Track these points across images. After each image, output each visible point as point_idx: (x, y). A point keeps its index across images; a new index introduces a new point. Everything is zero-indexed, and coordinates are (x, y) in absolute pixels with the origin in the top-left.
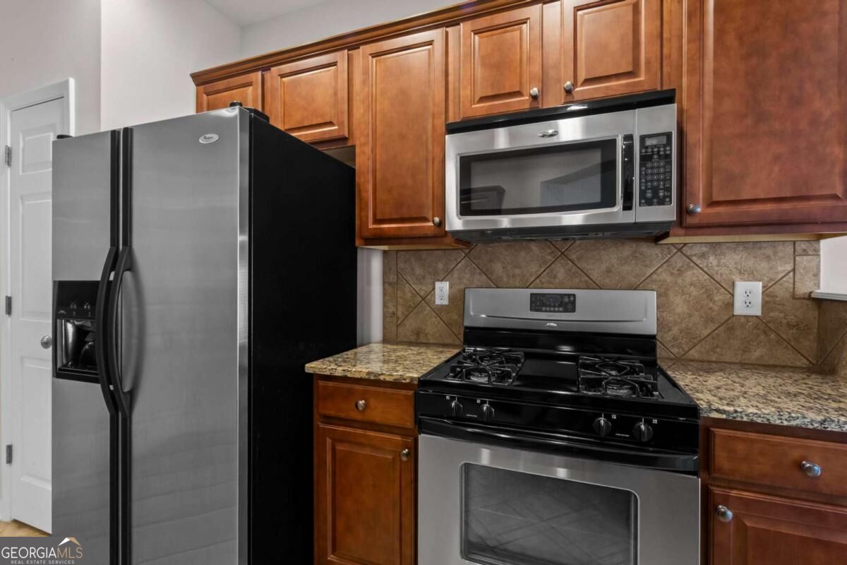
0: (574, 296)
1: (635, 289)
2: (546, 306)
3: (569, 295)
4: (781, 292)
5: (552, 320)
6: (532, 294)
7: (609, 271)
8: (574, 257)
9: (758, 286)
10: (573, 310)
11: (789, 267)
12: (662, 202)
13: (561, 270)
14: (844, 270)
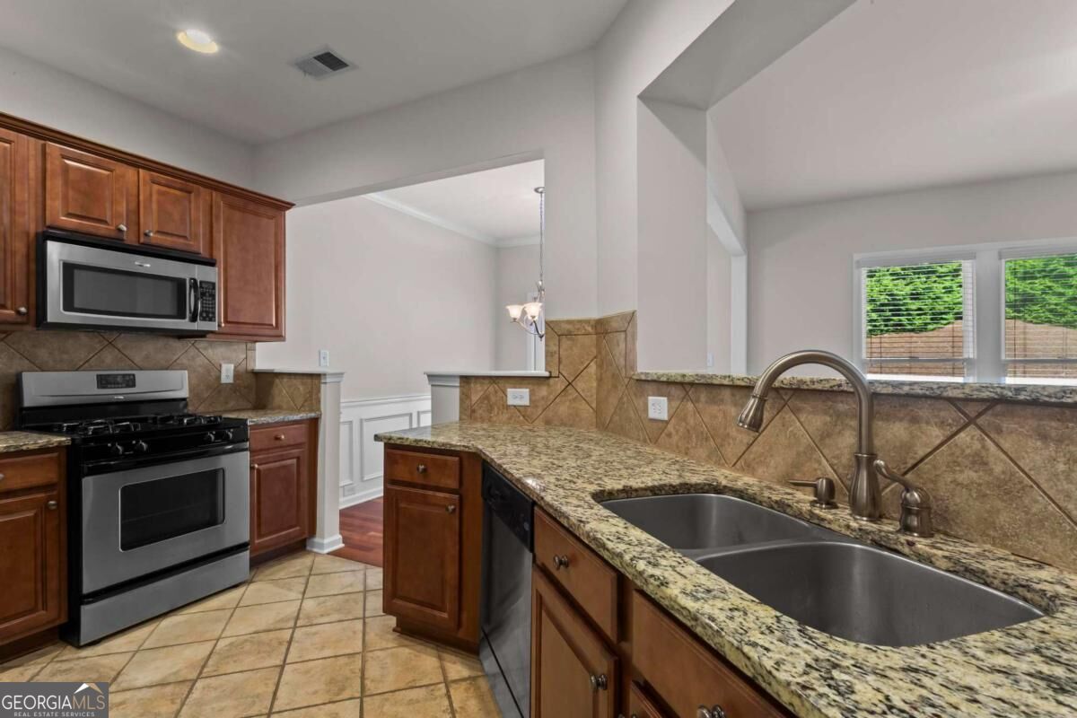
0: (134, 375)
1: (167, 369)
2: (111, 384)
3: (129, 375)
5: (120, 394)
6: (98, 376)
7: (147, 357)
8: (120, 346)
9: (232, 366)
10: (134, 385)
11: (245, 356)
12: (211, 320)
13: (109, 356)
14: (266, 357)
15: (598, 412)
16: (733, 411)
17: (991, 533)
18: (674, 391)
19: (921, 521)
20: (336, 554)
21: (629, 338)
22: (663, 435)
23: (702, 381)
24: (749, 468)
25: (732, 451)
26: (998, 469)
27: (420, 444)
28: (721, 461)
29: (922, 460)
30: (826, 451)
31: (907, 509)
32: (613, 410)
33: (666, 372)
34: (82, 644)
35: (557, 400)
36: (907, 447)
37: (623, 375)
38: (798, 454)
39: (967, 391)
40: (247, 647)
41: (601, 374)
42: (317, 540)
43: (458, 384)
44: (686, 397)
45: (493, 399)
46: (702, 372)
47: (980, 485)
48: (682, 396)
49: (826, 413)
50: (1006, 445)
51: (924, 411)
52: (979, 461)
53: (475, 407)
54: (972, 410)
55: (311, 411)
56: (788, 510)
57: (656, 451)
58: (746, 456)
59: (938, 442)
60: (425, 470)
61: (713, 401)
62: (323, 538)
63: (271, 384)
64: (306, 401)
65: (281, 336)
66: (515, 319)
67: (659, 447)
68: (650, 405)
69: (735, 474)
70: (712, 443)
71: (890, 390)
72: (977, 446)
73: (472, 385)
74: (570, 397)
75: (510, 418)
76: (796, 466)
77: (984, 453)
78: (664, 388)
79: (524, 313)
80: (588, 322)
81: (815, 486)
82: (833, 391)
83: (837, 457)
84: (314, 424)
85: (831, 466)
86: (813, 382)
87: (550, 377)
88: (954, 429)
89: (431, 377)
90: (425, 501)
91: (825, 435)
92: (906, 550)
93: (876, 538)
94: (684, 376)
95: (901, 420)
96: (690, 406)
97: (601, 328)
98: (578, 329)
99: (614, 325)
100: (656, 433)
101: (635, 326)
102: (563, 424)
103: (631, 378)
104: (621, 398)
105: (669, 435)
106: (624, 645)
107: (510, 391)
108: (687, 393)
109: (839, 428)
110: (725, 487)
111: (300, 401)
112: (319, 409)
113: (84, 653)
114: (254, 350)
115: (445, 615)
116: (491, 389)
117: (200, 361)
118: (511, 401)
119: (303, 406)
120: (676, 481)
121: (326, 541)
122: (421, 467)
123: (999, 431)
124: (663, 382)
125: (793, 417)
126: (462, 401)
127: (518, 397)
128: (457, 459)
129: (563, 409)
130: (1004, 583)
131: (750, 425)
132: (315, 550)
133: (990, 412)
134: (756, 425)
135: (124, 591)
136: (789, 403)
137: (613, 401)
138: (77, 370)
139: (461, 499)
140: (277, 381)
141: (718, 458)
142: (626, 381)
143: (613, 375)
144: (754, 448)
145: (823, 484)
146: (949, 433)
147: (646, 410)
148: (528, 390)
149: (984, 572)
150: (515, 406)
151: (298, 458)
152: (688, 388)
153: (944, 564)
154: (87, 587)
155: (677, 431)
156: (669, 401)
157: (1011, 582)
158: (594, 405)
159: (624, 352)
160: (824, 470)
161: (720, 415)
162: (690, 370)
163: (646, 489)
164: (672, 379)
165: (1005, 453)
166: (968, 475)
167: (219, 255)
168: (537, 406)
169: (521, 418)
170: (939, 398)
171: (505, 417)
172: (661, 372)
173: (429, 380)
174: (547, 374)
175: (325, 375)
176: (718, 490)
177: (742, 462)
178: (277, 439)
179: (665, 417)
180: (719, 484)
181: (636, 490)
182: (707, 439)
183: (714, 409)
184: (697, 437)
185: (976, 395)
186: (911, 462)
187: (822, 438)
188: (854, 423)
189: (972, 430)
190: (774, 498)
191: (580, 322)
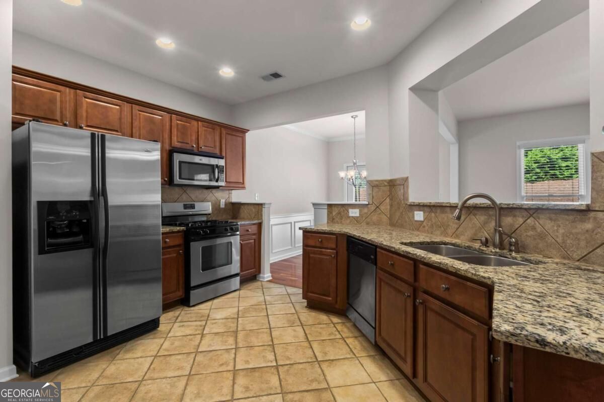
0: (195, 204)
2: (187, 208)
3: (193, 204)
4: (227, 201)
5: (192, 211)
6: (183, 204)
7: (197, 197)
8: (188, 192)
9: (224, 201)
10: (195, 208)
11: (228, 196)
13: (184, 197)
14: (237, 196)
15: (390, 219)
16: (451, 216)
17: (537, 250)
18: (426, 209)
19: (515, 248)
20: (270, 281)
21: (405, 188)
22: (421, 227)
23: (438, 205)
24: (457, 237)
25: (450, 231)
26: (539, 230)
27: (319, 231)
28: (446, 235)
29: (517, 229)
30: (485, 229)
31: (511, 244)
32: (397, 217)
33: (423, 201)
34: (191, 305)
35: (372, 214)
36: (512, 225)
37: (403, 203)
38: (476, 230)
39: (529, 206)
40: (251, 309)
41: (392, 203)
42: (261, 275)
43: (326, 207)
44: (431, 211)
45: (342, 214)
46: (437, 201)
47: (534, 236)
48: (429, 211)
49: (485, 215)
50: (541, 222)
51: (517, 213)
52: (534, 228)
53: (334, 217)
54: (531, 212)
55: (258, 219)
56: (472, 249)
57: (419, 233)
58: (456, 233)
59: (521, 223)
60: (321, 241)
61: (443, 212)
62: (264, 274)
63: (239, 209)
64: (255, 215)
65: (244, 187)
66: (342, 178)
67: (420, 231)
68: (415, 214)
69: (452, 239)
70: (442, 229)
71: (506, 206)
72: (533, 223)
73: (333, 208)
74: (378, 213)
75: (350, 222)
76: (475, 234)
77: (535, 226)
78: (422, 208)
79: (346, 175)
80: (385, 181)
81: (481, 240)
82: (487, 207)
83: (489, 230)
84: (260, 225)
85: (488, 234)
86: (480, 204)
87: (369, 204)
88: (526, 218)
89: (314, 204)
90: (321, 253)
91: (485, 223)
92: (509, 256)
93: (500, 254)
94: (430, 203)
95: (510, 216)
96: (433, 215)
97: (392, 184)
98: (381, 184)
99: (398, 182)
100: (419, 226)
101: (408, 183)
102: (374, 224)
103: (406, 204)
104: (402, 213)
105: (424, 227)
106: (417, 284)
107: (350, 210)
108: (432, 210)
109: (490, 220)
110: (448, 243)
111: (253, 215)
112: (262, 219)
113: (192, 308)
114: (231, 193)
115: (330, 299)
116: (342, 210)
117: (213, 198)
118: (351, 215)
119: (254, 217)
120: (429, 241)
121: (265, 276)
122: (320, 240)
123: (539, 218)
124: (421, 205)
125: (474, 217)
126: (328, 215)
127: (354, 213)
128: (335, 236)
129: (375, 218)
130: (536, 262)
131: (456, 218)
132: (261, 280)
133: (536, 213)
134: (459, 218)
135: (202, 287)
136: (473, 212)
137: (398, 214)
138: (175, 202)
139: (337, 252)
140: (242, 207)
141: (445, 233)
142: (404, 205)
143: (398, 203)
144: (460, 229)
145: (484, 239)
146: (524, 220)
147: (414, 217)
148: (358, 210)
149: (530, 260)
150: (352, 217)
151: (255, 239)
152: (432, 208)
153: (520, 259)
154: (193, 284)
155: (428, 225)
156: (424, 213)
157: (537, 261)
158: (389, 216)
159: (403, 194)
160: (485, 235)
161: (446, 219)
162: (433, 200)
163: (418, 243)
164: (425, 204)
165: (541, 225)
166: (531, 233)
167: (224, 154)
168: (362, 217)
169: (356, 222)
170: (521, 208)
171: (348, 221)
172: (420, 201)
173: (313, 206)
174: (367, 203)
175: (264, 204)
176: (445, 244)
177: (454, 235)
178: (248, 231)
179: (422, 219)
180: (445, 242)
181: (414, 243)
182: (440, 227)
183: (443, 215)
184: (436, 227)
185: (532, 207)
186: (513, 230)
187: (484, 224)
188: (494, 218)
189: (531, 218)
190: (466, 245)
191: (382, 181)
